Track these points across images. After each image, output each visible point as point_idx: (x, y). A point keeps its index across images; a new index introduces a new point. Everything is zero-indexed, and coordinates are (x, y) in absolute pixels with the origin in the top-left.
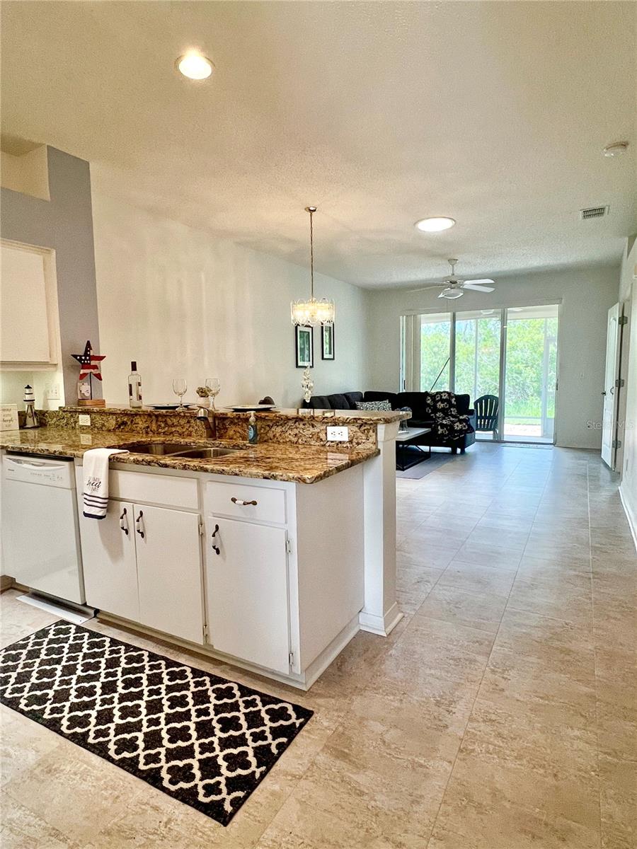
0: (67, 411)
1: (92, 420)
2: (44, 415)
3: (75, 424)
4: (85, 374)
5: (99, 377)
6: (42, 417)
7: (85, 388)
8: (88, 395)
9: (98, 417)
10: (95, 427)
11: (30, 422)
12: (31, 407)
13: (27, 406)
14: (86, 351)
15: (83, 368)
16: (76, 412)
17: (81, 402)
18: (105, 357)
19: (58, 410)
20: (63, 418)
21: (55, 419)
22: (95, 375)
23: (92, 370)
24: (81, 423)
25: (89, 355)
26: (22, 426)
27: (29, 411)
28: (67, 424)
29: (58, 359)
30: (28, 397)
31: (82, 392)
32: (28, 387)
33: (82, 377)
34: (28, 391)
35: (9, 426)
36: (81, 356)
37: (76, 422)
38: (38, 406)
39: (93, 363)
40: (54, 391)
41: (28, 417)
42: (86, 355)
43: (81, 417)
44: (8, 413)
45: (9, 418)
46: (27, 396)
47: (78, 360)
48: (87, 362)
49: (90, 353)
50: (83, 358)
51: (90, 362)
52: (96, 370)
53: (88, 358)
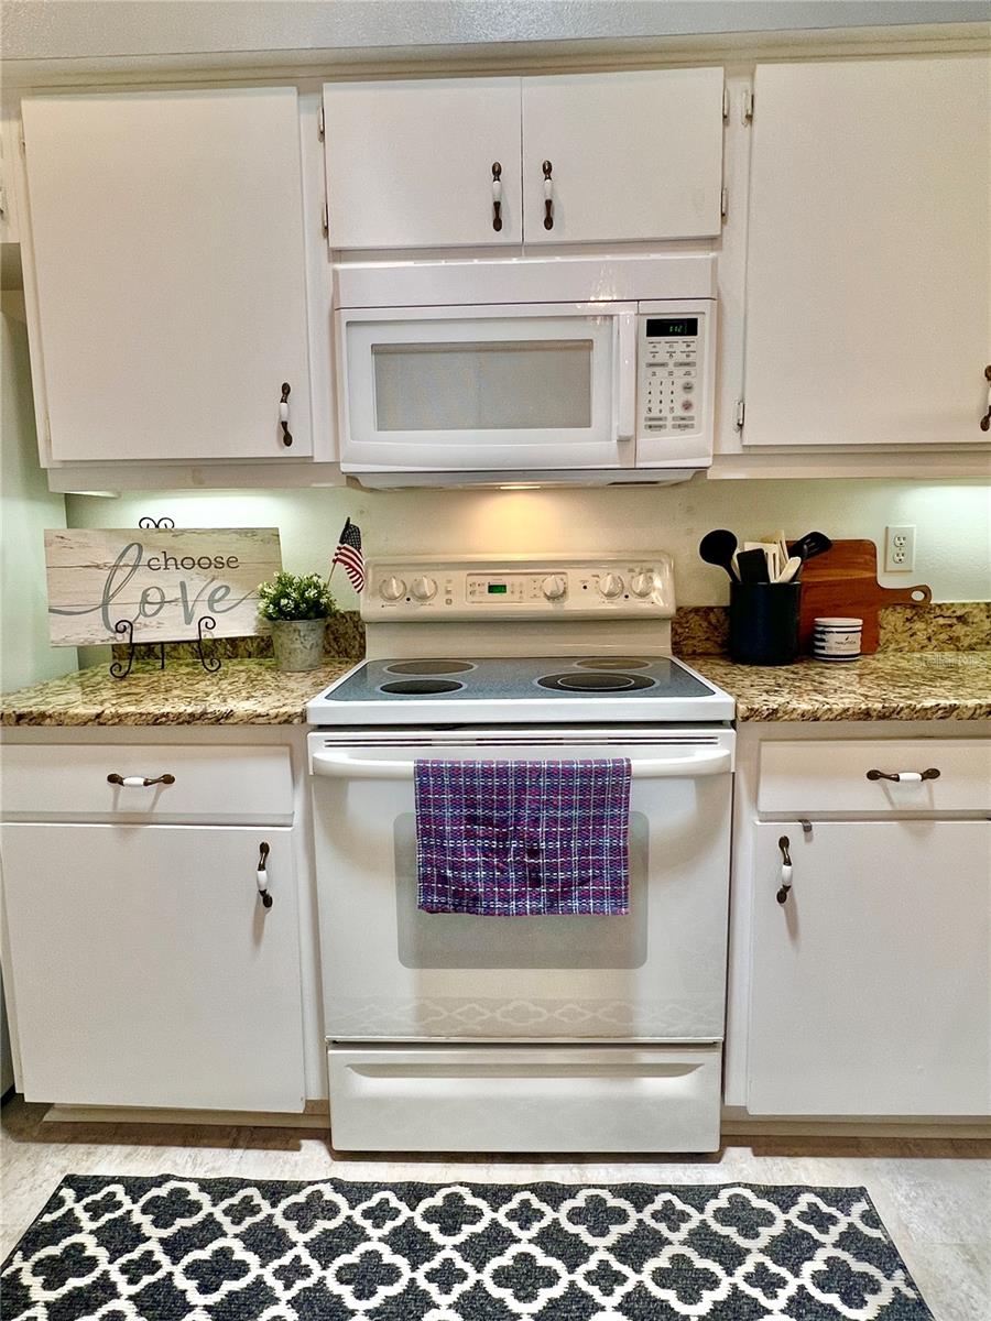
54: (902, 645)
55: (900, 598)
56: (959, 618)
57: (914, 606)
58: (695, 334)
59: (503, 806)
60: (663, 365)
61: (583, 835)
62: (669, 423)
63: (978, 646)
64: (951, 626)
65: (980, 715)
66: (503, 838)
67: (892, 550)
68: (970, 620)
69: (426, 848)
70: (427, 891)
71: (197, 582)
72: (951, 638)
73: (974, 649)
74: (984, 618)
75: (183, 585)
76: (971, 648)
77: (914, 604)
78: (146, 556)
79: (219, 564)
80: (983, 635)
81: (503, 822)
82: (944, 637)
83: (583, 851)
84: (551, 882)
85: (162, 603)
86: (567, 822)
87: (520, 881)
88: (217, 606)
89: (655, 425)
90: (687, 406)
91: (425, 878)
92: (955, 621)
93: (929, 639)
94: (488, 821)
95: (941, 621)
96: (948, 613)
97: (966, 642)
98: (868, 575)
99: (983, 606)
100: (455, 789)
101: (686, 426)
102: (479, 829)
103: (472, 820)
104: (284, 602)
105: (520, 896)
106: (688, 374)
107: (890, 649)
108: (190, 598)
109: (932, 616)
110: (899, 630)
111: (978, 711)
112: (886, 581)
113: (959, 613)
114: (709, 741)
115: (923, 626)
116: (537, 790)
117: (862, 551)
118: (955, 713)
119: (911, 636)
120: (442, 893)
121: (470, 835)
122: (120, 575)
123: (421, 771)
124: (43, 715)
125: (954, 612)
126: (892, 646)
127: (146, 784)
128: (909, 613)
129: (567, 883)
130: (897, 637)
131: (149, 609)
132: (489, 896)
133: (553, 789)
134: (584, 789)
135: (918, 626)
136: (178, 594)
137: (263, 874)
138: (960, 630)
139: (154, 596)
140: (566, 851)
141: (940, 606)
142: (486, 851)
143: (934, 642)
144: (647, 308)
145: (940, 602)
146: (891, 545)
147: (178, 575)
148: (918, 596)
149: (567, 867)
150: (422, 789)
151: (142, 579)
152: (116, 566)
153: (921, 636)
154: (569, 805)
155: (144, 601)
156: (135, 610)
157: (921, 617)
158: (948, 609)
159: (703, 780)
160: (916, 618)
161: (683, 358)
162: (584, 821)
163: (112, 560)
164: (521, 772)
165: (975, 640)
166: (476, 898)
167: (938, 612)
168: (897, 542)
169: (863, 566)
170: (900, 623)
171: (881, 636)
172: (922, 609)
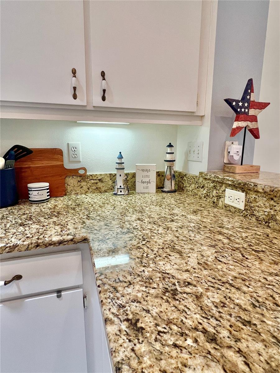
0: (209, 179)
1: (248, 202)
2: (182, 178)
3: (218, 200)
4: (239, 128)
5: (255, 134)
6: (180, 179)
7: (235, 148)
8: (237, 158)
9: (262, 201)
10: (252, 215)
11: (169, 185)
12: (170, 168)
13: (166, 167)
14: (246, 93)
15: (237, 119)
16: (222, 183)
17: (228, 167)
18: (269, 103)
19: (198, 174)
20: (203, 187)
21: (193, 186)
22: (251, 131)
23: (249, 123)
24: (227, 201)
25: (249, 101)
26: (160, 188)
27: (168, 173)
28: (207, 196)
29: (206, 109)
30: (169, 157)
31: (231, 154)
32: (170, 146)
33: (234, 132)
34: (169, 150)
35: (147, 188)
36: (237, 102)
37: (219, 197)
38: (178, 167)
39: (252, 112)
40: (196, 152)
41: (166, 180)
42: (244, 99)
43: (229, 192)
44: (146, 173)
45: (147, 180)
46: (168, 155)
47: (232, 107)
48: (245, 111)
49: (250, 98)
50: (240, 104)
51: (248, 111)
52: (253, 123)
53: (246, 105)
54: (78, 192)
55: (74, 173)
56: (100, 180)
57: (81, 176)
63: (108, 191)
64: (97, 183)
65: (32, 248)
67: (71, 153)
68: (104, 181)
72: (97, 188)
73: (106, 192)
74: (109, 180)
76: (105, 191)
80: (110, 186)
82: (94, 187)
92: (98, 181)
93: (88, 189)
95: (93, 181)
96: (95, 178)
97: (103, 189)
98: (59, 163)
99: (108, 175)
107: (72, 194)
109: (89, 180)
110: (76, 185)
111: (30, 246)
112: (68, 166)
113: (99, 178)
115: (85, 184)
117: (56, 153)
118: (17, 249)
119: (81, 188)
125: (97, 178)
126: (73, 192)
128: (79, 179)
130: (75, 188)
135: (83, 184)
138: (100, 185)
141: (91, 175)
143: (91, 190)
145: (91, 174)
146: (70, 151)
148: (81, 172)
153: (85, 188)
157: (84, 180)
158: (95, 176)
160: (82, 180)
165: (106, 188)
167: (91, 178)
168: (73, 150)
169: (57, 160)
170: (76, 183)
171: (69, 189)
172: (84, 177)
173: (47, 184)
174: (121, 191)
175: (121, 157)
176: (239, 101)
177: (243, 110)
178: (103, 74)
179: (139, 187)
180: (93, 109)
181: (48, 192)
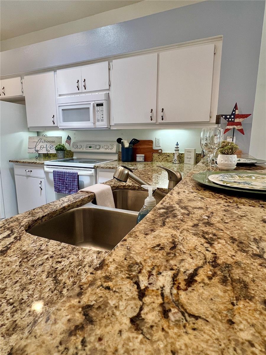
5: (242, 131)
14: (233, 111)
18: (252, 114)
22: (238, 130)
23: (235, 127)
33: (226, 131)
35: (190, 161)
39: (237, 120)
42: (231, 114)
44: (189, 153)
45: (190, 157)
48: (231, 120)
49: (235, 113)
50: (228, 117)
51: (234, 120)
52: (238, 126)
53: (232, 117)
55: (157, 151)
56: (168, 156)
57: (159, 153)
58: (103, 106)
59: (63, 177)
60: (99, 111)
61: (72, 183)
62: (100, 120)
64: (167, 157)
66: (63, 182)
67: (157, 142)
68: (170, 156)
69: (55, 182)
70: (55, 189)
71: (49, 145)
72: (166, 160)
75: (46, 145)
77: (159, 152)
78: (42, 140)
79: (52, 142)
81: (63, 179)
82: (165, 159)
83: (73, 185)
84: (69, 189)
85: (43, 147)
86: (70, 180)
87: (66, 189)
88: (51, 149)
89: (98, 121)
90: (102, 118)
91: (55, 187)
92: (167, 156)
93: (162, 160)
94: (61, 179)
95: (165, 156)
96: (166, 155)
97: (170, 160)
98: (151, 147)
99: (173, 154)
100: (57, 174)
101: (102, 121)
102: (61, 181)
103: (59, 179)
104: (56, 148)
105: (66, 191)
106: (102, 112)
108: (47, 147)
112: (155, 148)
114: (91, 171)
115: (161, 157)
116: (66, 175)
117: (150, 142)
119: (159, 159)
120: (57, 189)
121: (60, 181)
122: (38, 143)
123: (54, 171)
124: (18, 161)
126: (156, 161)
127: (28, 171)
128: (159, 154)
129: (71, 189)
130: (157, 159)
131: (41, 148)
132: (62, 190)
133: (68, 175)
134: (72, 176)
135: (160, 157)
136: (45, 146)
137: (40, 185)
138: (168, 158)
139: (42, 147)
140: (70, 185)
142: (62, 184)
143: (163, 160)
144: (96, 102)
145: (164, 152)
147: (46, 144)
148: (160, 151)
149: (71, 187)
150: (54, 174)
151: (41, 144)
152: (38, 142)
153: (161, 159)
154: (70, 178)
155: (41, 147)
156: (39, 148)
159: (91, 176)
161: (101, 110)
162: (72, 180)
163: (37, 141)
164: (65, 173)
166: (60, 190)
167: (164, 154)
168: (158, 141)
169: (150, 145)
170: (157, 156)
171: (154, 158)
172: (161, 154)
173: (144, 155)
174: (176, 162)
175: (177, 144)
176: (227, 115)
177: (230, 120)
178: (163, 109)
179: (186, 160)
180: (159, 124)
181: (143, 158)
